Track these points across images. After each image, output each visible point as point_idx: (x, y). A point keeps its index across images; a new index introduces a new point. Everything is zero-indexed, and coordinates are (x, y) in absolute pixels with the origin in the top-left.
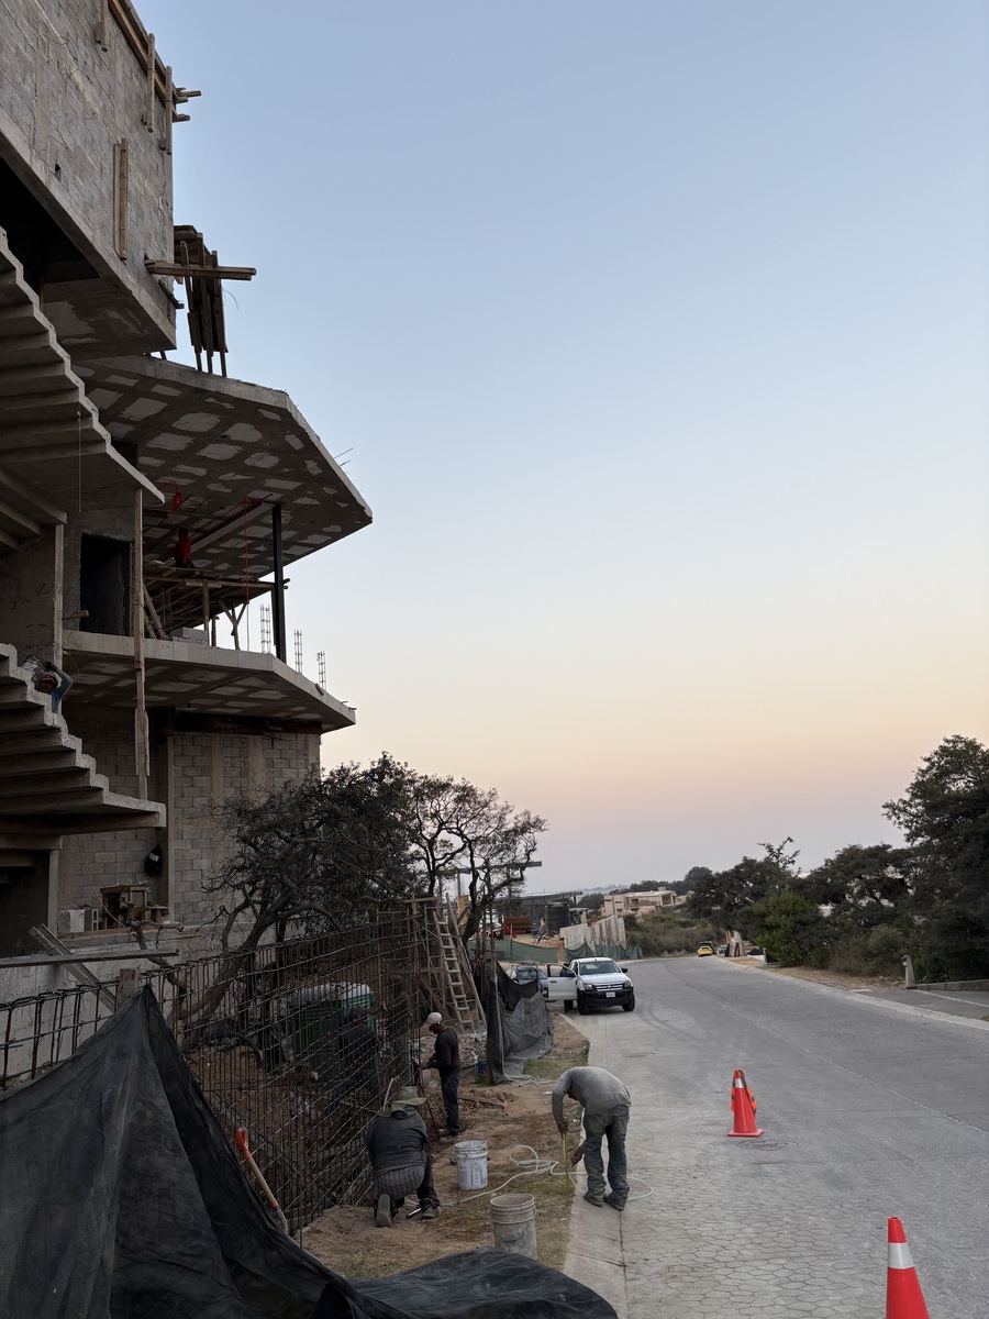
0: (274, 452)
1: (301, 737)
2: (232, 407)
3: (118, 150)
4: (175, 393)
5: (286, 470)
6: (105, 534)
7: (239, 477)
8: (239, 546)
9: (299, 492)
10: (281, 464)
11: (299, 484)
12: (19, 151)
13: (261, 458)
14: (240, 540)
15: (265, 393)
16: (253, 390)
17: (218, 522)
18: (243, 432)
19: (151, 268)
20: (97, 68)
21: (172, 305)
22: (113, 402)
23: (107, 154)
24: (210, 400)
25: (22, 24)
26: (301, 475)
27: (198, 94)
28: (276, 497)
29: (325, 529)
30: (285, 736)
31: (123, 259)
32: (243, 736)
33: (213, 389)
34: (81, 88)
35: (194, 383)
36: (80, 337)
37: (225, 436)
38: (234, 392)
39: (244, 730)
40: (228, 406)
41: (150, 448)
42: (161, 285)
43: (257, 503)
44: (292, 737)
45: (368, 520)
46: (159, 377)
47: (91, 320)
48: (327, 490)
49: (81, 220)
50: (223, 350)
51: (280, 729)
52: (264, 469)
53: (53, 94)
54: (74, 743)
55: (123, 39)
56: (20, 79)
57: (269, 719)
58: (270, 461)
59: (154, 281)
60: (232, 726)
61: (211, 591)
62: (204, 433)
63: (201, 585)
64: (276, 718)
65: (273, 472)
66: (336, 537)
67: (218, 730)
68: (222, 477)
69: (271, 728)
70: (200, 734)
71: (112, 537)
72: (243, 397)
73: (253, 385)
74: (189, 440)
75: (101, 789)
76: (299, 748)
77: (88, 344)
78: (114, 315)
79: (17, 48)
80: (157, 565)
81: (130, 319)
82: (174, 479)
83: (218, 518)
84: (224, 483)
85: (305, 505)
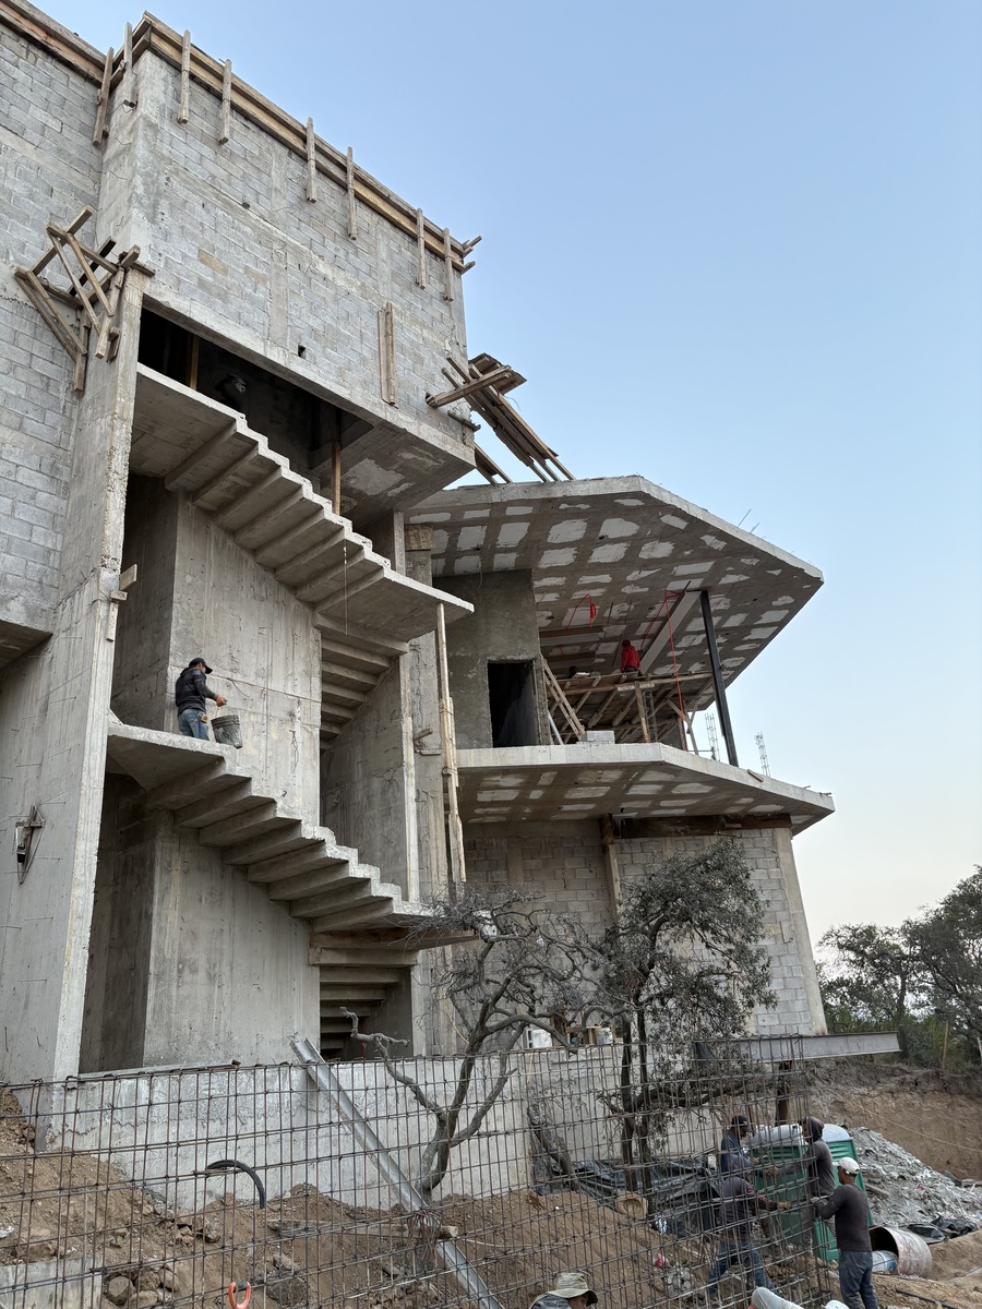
0: (662, 538)
1: (767, 833)
2: (588, 506)
3: (382, 315)
4: (528, 510)
5: (687, 553)
6: (508, 657)
7: (645, 573)
8: (696, 643)
9: (718, 572)
10: (678, 549)
11: (711, 563)
12: (249, 346)
13: (653, 549)
14: (692, 637)
15: (615, 482)
16: (601, 483)
17: (657, 624)
18: (614, 527)
19: (433, 404)
20: (351, 256)
21: (467, 430)
22: (483, 536)
23: (370, 324)
24: (563, 506)
25: (251, 248)
26: (707, 554)
27: (479, 239)
28: (696, 583)
29: (774, 603)
30: (745, 833)
31: (392, 404)
32: (697, 838)
33: (559, 495)
34: (330, 277)
35: (539, 495)
36: (398, 485)
37: (602, 538)
38: (581, 491)
39: (698, 831)
40: (583, 507)
41: (544, 569)
42: (452, 416)
43: (680, 595)
44: (755, 833)
45: (816, 583)
46: (505, 500)
47: (395, 467)
48: (747, 561)
49: (333, 385)
50: (553, 456)
51: (739, 826)
52: (663, 558)
53: (293, 292)
54: (350, 854)
55: (386, 224)
56: (249, 291)
57: (725, 816)
58: (664, 549)
59: (441, 415)
60: (683, 828)
61: (646, 692)
62: (580, 540)
63: (633, 687)
64: (732, 815)
65: (674, 559)
66: (793, 610)
67: (667, 834)
68: (629, 578)
69: (727, 825)
70: (647, 839)
71: (516, 658)
72: (592, 493)
73: (601, 479)
74: (573, 550)
75: (390, 899)
76: (766, 845)
77: (407, 490)
78: (408, 456)
79: (246, 268)
80: (583, 677)
81: (421, 455)
82: (587, 592)
83: (654, 619)
84: (636, 583)
85: (734, 584)
